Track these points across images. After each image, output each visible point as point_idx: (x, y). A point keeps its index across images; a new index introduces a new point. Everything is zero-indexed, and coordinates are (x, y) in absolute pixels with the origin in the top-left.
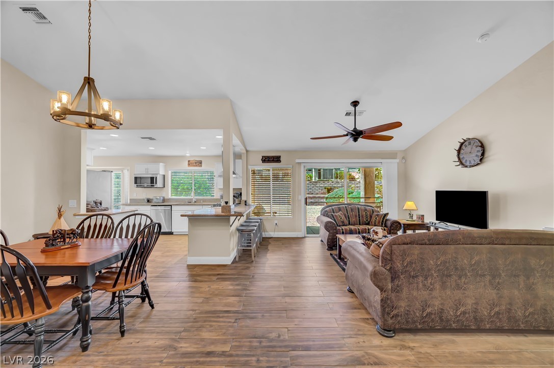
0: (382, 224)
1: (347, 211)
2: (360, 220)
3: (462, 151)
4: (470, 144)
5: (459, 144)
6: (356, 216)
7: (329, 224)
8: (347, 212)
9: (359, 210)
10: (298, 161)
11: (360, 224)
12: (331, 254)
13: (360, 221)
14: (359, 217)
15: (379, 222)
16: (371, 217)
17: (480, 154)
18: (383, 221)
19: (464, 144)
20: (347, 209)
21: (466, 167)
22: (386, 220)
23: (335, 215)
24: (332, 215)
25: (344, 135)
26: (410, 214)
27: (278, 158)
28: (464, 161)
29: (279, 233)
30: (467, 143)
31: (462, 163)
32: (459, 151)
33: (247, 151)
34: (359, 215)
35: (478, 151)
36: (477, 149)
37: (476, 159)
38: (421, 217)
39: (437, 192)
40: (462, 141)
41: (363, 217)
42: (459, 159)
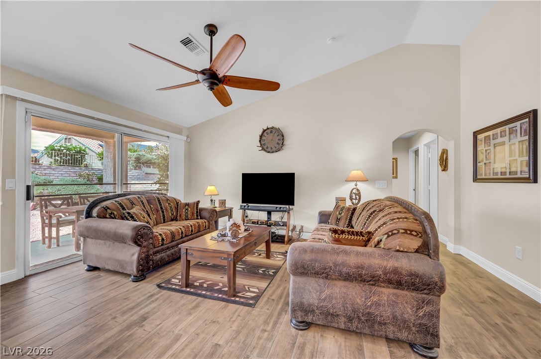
0: (197, 216)
1: (143, 204)
2: (164, 215)
3: (263, 138)
4: (271, 132)
5: (262, 130)
6: (158, 211)
8: (144, 206)
9: (159, 201)
11: (164, 222)
12: (159, 286)
13: (164, 218)
14: (163, 212)
15: (193, 214)
16: (177, 209)
17: (281, 142)
18: (197, 212)
19: (266, 132)
20: (142, 201)
21: (269, 152)
22: (202, 210)
23: (134, 213)
24: (129, 213)
26: (212, 200)
28: (265, 147)
30: (268, 131)
31: (263, 149)
32: (261, 137)
34: (161, 208)
35: (279, 140)
36: (279, 138)
37: (277, 146)
38: (223, 203)
39: (244, 175)
40: (265, 128)
41: (167, 210)
42: (261, 145)
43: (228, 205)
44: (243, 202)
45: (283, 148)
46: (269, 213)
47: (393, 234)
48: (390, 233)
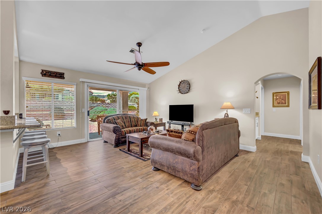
0: (145, 125)
1: (123, 119)
2: (131, 124)
3: (180, 86)
4: (184, 83)
5: (179, 82)
6: (129, 122)
7: (117, 128)
8: (123, 120)
9: (130, 118)
10: (81, 80)
11: (131, 127)
12: (120, 150)
13: (131, 125)
14: (131, 122)
15: (143, 124)
16: (137, 121)
17: (188, 88)
18: (145, 123)
20: (123, 118)
21: (182, 94)
22: (147, 123)
23: (117, 122)
24: (115, 122)
25: (132, 64)
26: (156, 118)
27: (62, 75)
28: (181, 91)
29: (62, 142)
30: (182, 82)
31: (180, 92)
32: (179, 86)
33: (20, 61)
34: (131, 121)
35: (188, 87)
36: (187, 85)
37: (186, 90)
38: (161, 120)
39: (170, 106)
40: (181, 81)
41: (133, 122)
42: (179, 90)
43: (164, 121)
44: (169, 120)
45: (190, 91)
46: (183, 126)
47: (191, 133)
48: (191, 132)
